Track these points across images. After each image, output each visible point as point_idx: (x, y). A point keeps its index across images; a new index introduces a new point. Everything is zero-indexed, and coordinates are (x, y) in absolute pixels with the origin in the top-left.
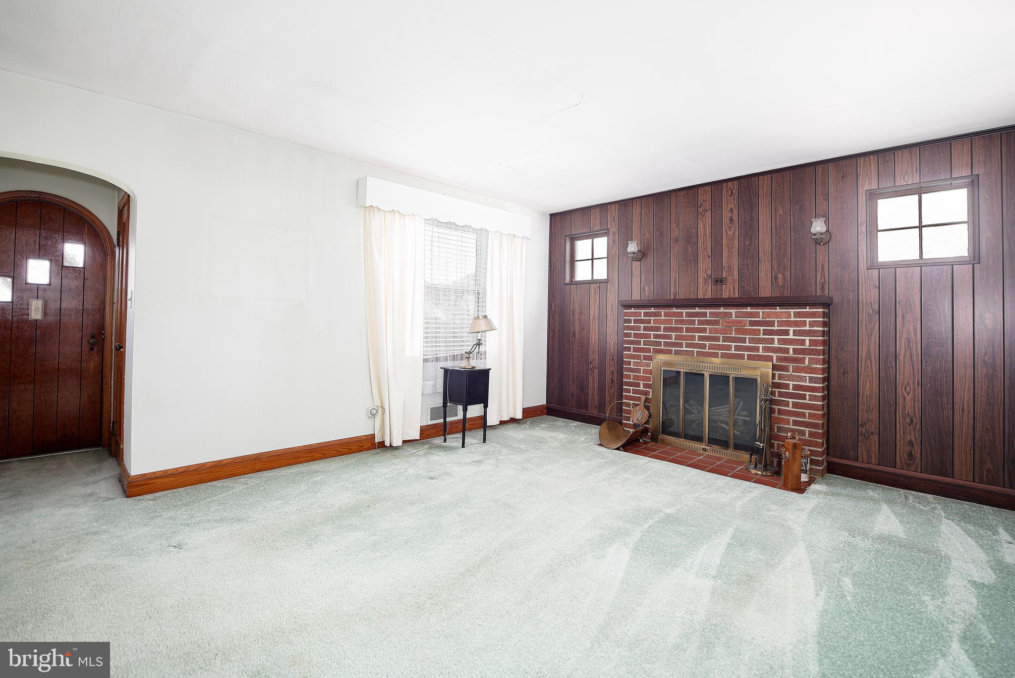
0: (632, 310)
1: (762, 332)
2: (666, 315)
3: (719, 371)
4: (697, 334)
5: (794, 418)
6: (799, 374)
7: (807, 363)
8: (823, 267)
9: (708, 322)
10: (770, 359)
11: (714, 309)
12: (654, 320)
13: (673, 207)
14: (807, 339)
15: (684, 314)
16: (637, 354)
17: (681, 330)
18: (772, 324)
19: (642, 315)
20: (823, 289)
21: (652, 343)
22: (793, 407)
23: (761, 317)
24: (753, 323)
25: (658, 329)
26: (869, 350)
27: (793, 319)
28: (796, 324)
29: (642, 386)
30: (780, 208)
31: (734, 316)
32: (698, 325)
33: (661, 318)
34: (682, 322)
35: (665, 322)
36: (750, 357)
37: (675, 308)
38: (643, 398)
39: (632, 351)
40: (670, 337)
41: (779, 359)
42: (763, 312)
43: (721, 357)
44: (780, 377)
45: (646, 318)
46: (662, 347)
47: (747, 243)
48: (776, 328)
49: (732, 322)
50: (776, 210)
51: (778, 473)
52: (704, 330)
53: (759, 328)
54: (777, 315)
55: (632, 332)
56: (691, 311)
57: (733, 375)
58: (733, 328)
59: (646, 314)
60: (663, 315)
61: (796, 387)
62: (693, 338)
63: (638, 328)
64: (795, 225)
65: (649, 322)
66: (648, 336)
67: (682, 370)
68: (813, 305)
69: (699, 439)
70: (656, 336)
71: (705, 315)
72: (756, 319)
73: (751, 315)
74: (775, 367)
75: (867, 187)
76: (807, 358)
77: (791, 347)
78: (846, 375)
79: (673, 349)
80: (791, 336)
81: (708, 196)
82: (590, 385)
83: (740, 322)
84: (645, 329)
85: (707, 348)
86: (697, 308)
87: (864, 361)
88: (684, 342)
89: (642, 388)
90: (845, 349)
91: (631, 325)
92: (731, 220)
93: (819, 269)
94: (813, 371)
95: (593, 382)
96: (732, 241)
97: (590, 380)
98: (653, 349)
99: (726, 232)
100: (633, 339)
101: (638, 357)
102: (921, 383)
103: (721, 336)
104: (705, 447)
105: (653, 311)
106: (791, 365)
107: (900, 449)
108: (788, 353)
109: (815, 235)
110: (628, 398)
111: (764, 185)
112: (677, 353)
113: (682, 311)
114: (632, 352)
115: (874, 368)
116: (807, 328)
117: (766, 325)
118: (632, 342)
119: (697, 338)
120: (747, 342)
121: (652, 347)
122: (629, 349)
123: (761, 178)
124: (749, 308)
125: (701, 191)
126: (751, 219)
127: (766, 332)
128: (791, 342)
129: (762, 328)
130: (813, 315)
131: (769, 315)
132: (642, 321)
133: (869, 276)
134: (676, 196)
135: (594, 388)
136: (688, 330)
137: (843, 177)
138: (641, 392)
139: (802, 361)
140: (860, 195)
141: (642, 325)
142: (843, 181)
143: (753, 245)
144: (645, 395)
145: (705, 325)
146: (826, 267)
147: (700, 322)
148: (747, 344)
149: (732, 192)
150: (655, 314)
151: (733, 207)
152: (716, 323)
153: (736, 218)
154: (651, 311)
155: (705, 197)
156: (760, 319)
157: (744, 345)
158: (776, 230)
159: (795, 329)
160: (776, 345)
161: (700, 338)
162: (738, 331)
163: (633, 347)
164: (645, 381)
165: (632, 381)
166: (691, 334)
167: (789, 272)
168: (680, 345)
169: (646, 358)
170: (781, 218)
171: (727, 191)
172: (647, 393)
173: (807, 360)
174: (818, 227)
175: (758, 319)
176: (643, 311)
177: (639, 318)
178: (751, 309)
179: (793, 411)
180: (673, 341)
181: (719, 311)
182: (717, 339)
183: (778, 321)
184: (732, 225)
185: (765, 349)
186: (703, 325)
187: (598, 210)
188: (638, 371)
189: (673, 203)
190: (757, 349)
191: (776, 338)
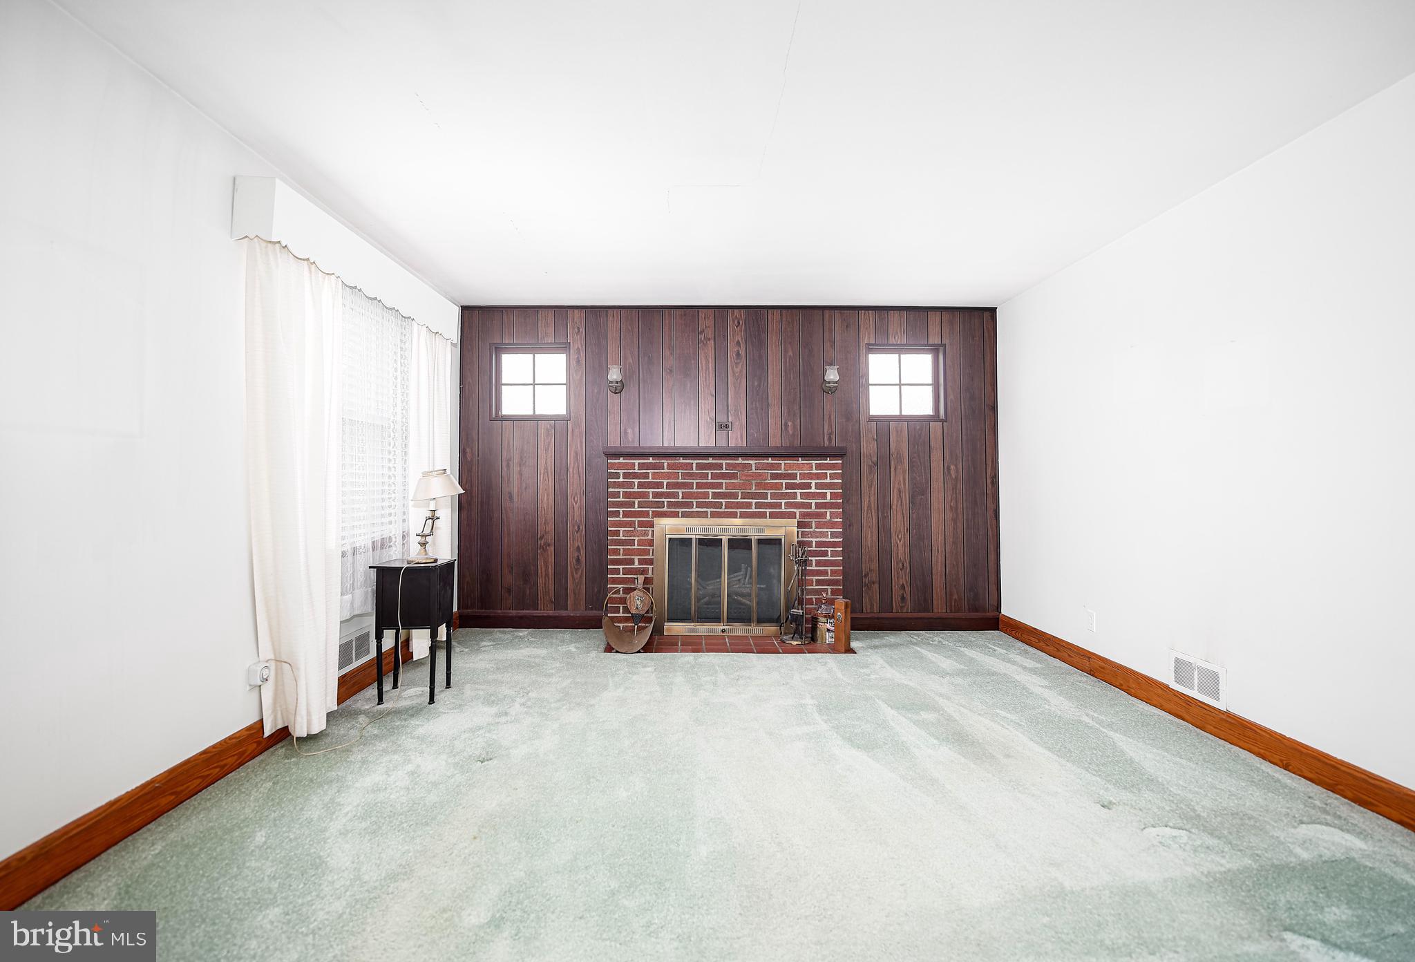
0: (621, 460)
1: (784, 485)
2: (670, 467)
3: (739, 535)
4: (711, 491)
5: (817, 578)
6: (821, 530)
7: (828, 517)
8: (830, 417)
9: (724, 476)
10: (792, 515)
11: (731, 460)
12: (653, 474)
13: (666, 329)
14: (828, 492)
15: (694, 465)
16: (630, 519)
17: (690, 485)
18: (794, 476)
19: (636, 467)
20: (830, 439)
21: (651, 504)
22: (816, 566)
23: (783, 469)
24: (774, 476)
25: (660, 485)
26: (869, 501)
27: (814, 471)
28: (818, 476)
29: (636, 563)
30: (790, 349)
31: (754, 468)
32: (712, 479)
33: (663, 471)
34: (692, 476)
35: (668, 476)
36: (773, 516)
37: (681, 458)
38: (641, 578)
39: (621, 516)
40: (675, 495)
41: (803, 515)
42: (785, 464)
43: (741, 517)
44: (803, 535)
45: (641, 471)
46: (665, 509)
47: (756, 384)
48: (798, 481)
49: (753, 475)
50: (786, 351)
51: (813, 639)
52: (719, 486)
53: (781, 481)
54: (799, 467)
55: (621, 490)
56: (703, 461)
57: (757, 537)
58: (754, 482)
59: (641, 466)
60: (665, 467)
61: (819, 544)
62: (706, 495)
63: (631, 485)
64: (804, 369)
65: (646, 476)
66: (646, 495)
67: (693, 537)
68: (833, 456)
69: (717, 619)
70: (656, 495)
71: (720, 467)
72: (778, 472)
73: (772, 467)
74: (800, 525)
75: (866, 341)
76: (828, 511)
77: (813, 502)
78: (851, 528)
79: (681, 510)
80: (813, 490)
81: (711, 322)
82: (539, 572)
83: (760, 475)
84: (641, 485)
85: (724, 507)
86: (710, 459)
87: (865, 512)
88: (694, 501)
89: (636, 565)
90: (850, 501)
91: (619, 480)
92: (738, 354)
93: (827, 417)
94: (833, 525)
95: (546, 567)
96: (739, 381)
97: (541, 563)
98: (653, 512)
99: (733, 368)
100: (623, 500)
101: (631, 524)
102: (909, 530)
103: (740, 491)
104: (724, 627)
105: (652, 461)
106: (814, 520)
107: (895, 595)
108: (811, 508)
109: (829, 383)
110: (615, 581)
111: (774, 319)
112: (685, 515)
113: (692, 462)
114: (621, 518)
115: (874, 519)
116: (828, 480)
117: (789, 478)
118: (621, 505)
119: (710, 495)
120: (769, 498)
121: (651, 510)
122: (617, 514)
123: (770, 311)
124: (770, 459)
125: (702, 313)
126: (760, 357)
127: (788, 486)
128: (813, 496)
129: (784, 482)
130: (833, 467)
131: (791, 466)
132: (635, 476)
133: (868, 429)
134: (669, 314)
135: (547, 575)
136: (699, 486)
137: (847, 326)
138: (638, 571)
139: (823, 515)
140: (861, 348)
141: (636, 481)
142: (847, 330)
143: (762, 387)
144: (642, 574)
145: (720, 479)
146: (833, 417)
147: (714, 476)
148: (769, 500)
149: (739, 322)
150: (654, 466)
151: (740, 339)
152: (734, 476)
153: (743, 353)
154: (649, 461)
155: (707, 323)
156: (782, 471)
157: (766, 501)
158: (786, 372)
159: (817, 481)
160: (799, 500)
161: (715, 495)
162: (758, 486)
163: (623, 511)
164: (642, 555)
165: (621, 557)
166: (703, 490)
167: (799, 420)
168: (689, 505)
169: (641, 524)
170: (791, 361)
171: (733, 321)
172: (644, 571)
173: (828, 514)
174: (832, 375)
175: (780, 472)
176: (637, 462)
177: (631, 471)
178: (772, 460)
179: (816, 570)
180: (680, 500)
181: (736, 462)
182: (735, 496)
183: (800, 473)
184: (739, 361)
185: (788, 505)
186: (718, 479)
187: (551, 313)
188: (632, 542)
189: (665, 323)
190: (779, 505)
191: (798, 491)
